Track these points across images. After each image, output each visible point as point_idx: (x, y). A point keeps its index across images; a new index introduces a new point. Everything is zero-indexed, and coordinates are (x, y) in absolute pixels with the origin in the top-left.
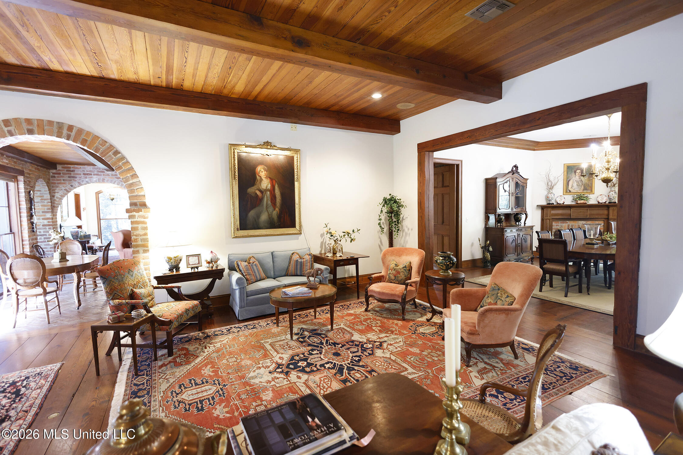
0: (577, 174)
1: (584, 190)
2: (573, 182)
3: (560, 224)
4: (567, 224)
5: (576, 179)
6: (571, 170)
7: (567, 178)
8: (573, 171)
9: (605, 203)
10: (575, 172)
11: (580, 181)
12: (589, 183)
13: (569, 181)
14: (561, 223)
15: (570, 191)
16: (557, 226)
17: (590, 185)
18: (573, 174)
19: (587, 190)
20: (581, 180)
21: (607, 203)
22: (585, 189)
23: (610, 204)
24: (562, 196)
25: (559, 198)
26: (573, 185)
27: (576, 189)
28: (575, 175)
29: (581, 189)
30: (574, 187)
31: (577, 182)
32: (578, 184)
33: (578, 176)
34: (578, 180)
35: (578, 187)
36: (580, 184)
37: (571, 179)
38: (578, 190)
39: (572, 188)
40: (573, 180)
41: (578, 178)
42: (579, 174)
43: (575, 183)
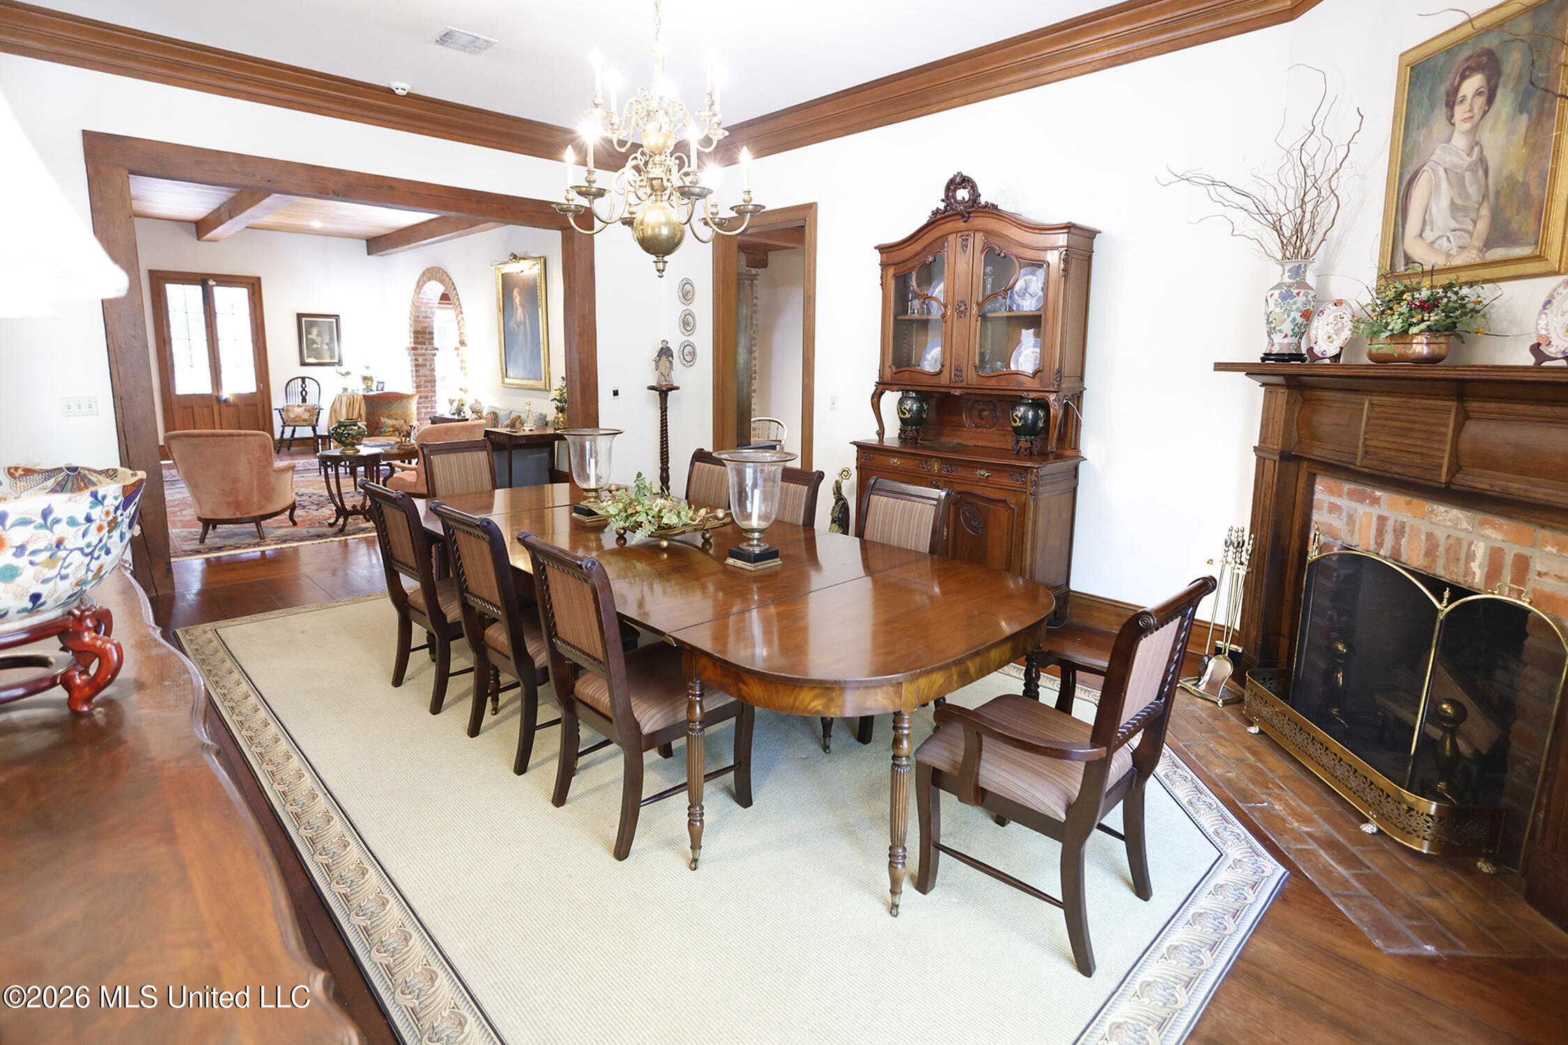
0: (1460, 111)
1: (1488, 244)
2: (1434, 189)
5: (1450, 160)
6: (1432, 93)
7: (1405, 162)
8: (1443, 89)
10: (1451, 100)
11: (1472, 169)
12: (1530, 177)
13: (1411, 182)
15: (1408, 260)
17: (1536, 192)
19: (1508, 239)
20: (1483, 160)
24: (1344, 305)
25: (1331, 319)
26: (1431, 209)
27: (1445, 239)
28: (1447, 122)
29: (1471, 235)
30: (1432, 223)
31: (1457, 180)
32: (1458, 202)
33: (1468, 126)
34: (1463, 160)
35: (1454, 225)
36: (1468, 197)
37: (1425, 164)
38: (1451, 252)
39: (1421, 236)
40: (1433, 170)
41: (1463, 151)
42: (1471, 106)
43: (1444, 185)
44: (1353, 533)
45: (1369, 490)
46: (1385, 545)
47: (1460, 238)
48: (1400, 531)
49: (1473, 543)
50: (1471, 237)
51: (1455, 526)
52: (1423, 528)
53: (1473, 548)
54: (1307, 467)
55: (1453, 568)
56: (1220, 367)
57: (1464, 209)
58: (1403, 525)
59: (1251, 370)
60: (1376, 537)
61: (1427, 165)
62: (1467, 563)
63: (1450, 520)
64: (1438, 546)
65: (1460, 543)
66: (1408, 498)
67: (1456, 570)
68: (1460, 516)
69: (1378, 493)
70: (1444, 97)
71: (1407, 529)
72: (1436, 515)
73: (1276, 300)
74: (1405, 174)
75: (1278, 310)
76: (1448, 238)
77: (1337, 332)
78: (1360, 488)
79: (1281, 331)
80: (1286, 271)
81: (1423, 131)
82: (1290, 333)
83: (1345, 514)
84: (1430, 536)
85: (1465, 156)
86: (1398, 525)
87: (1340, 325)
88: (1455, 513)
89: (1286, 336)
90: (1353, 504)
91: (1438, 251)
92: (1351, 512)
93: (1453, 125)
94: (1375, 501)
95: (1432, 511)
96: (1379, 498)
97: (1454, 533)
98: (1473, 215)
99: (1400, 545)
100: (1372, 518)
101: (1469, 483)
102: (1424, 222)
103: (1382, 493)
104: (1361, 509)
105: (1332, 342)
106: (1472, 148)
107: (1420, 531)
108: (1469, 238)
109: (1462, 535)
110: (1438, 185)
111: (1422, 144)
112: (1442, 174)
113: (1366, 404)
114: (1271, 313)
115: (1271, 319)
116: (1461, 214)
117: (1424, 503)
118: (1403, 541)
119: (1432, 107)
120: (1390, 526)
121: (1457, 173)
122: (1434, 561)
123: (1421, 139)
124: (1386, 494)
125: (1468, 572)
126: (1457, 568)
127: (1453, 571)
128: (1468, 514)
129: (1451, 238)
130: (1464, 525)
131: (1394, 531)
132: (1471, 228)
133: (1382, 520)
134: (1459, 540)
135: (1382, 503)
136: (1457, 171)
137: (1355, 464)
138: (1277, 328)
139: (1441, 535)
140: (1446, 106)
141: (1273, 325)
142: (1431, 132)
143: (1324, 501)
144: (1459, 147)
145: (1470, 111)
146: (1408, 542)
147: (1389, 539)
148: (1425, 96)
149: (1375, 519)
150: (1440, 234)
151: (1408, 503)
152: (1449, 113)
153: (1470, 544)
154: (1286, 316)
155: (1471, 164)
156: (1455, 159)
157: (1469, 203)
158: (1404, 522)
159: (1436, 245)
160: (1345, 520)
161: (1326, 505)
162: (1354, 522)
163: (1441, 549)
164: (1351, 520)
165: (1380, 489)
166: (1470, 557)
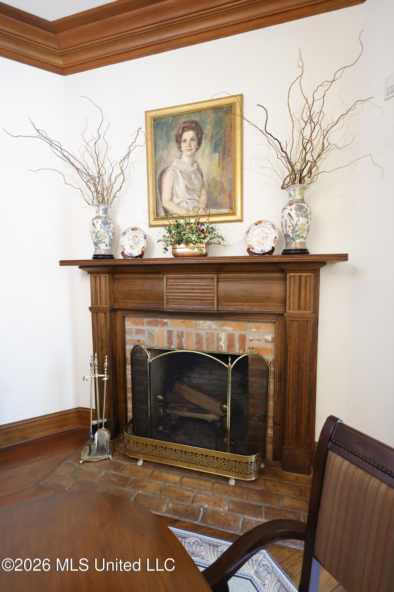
0: (184, 146)
1: (207, 207)
2: (175, 179)
3: (146, 328)
4: (165, 329)
5: (182, 167)
6: (167, 134)
7: (156, 165)
8: (173, 134)
9: (271, 252)
10: (179, 140)
11: (194, 172)
12: (224, 180)
13: (162, 174)
14: (149, 323)
15: (166, 211)
16: (138, 332)
17: (227, 186)
18: (173, 145)
19: (217, 205)
20: (199, 169)
21: (278, 252)
22: (212, 203)
23: (287, 259)
24: (138, 230)
25: (130, 237)
26: (175, 189)
27: (185, 203)
28: (178, 150)
29: (199, 202)
30: (177, 195)
31: (187, 177)
32: (189, 186)
33: (189, 153)
34: (189, 168)
35: (189, 197)
36: (194, 185)
37: (168, 167)
38: (189, 209)
39: (171, 200)
40: (173, 170)
41: (188, 164)
42: (190, 145)
43: (181, 178)
44: (153, 341)
45: (160, 320)
46: (173, 343)
47: (192, 203)
48: (180, 336)
49: (219, 334)
50: (199, 203)
51: (210, 328)
52: (193, 332)
53: (219, 336)
54: (121, 314)
55: (211, 346)
56: (63, 263)
57: (193, 190)
58: (182, 332)
59: (83, 265)
60: (168, 340)
61: (170, 168)
62: (218, 343)
63: (207, 326)
64: (202, 338)
65: (213, 335)
66: (182, 320)
67: (213, 347)
68: (211, 323)
69: (165, 320)
70: (175, 138)
71: (185, 334)
72: (199, 325)
73: (100, 225)
74: (158, 170)
75: (102, 230)
76: (187, 202)
77: (136, 244)
78: (154, 319)
79: (104, 242)
80: (101, 210)
81: (166, 151)
82: (108, 244)
83: (146, 332)
84: (197, 335)
85: (191, 167)
86: (179, 333)
87: (137, 240)
88: (209, 323)
89: (107, 245)
90: (151, 328)
91: (182, 208)
92: (151, 332)
93: (182, 151)
94: (165, 324)
95: (197, 324)
96: (167, 322)
97: (210, 331)
98: (199, 194)
99: (182, 341)
100: (164, 332)
101: (226, 309)
102: (172, 194)
103: (168, 320)
104: (157, 330)
105: (133, 249)
106: (193, 163)
107: (191, 333)
108: (197, 203)
109: (213, 331)
110: (177, 177)
111: (165, 158)
112: (179, 173)
113: (165, 279)
114: (98, 232)
115: (98, 236)
116: (192, 192)
117: (192, 321)
118: (184, 340)
119: (169, 140)
120: (175, 335)
121: (187, 174)
122: (202, 345)
123: (165, 155)
124: (171, 320)
125: (218, 346)
126: (213, 345)
127: (212, 348)
128: (215, 322)
129: (188, 203)
130: (214, 327)
131: (178, 336)
132: (198, 199)
133: (170, 333)
134: (213, 334)
135: (169, 325)
136: (187, 172)
137: (163, 309)
138: (103, 241)
139: (203, 334)
140: (176, 142)
141: (100, 239)
142: (170, 152)
143: (132, 329)
144: (186, 162)
145: (189, 146)
146: (186, 340)
147: (175, 340)
148: (163, 135)
149: (165, 332)
150: (182, 200)
151: (183, 322)
152: (179, 146)
153: (218, 335)
154: (107, 234)
155: (193, 170)
156: (185, 167)
157: (195, 188)
158: (183, 331)
159: (181, 205)
160: (148, 336)
161: (134, 331)
162: (153, 336)
163: (204, 340)
164: (151, 335)
165: (166, 318)
166: (219, 340)
